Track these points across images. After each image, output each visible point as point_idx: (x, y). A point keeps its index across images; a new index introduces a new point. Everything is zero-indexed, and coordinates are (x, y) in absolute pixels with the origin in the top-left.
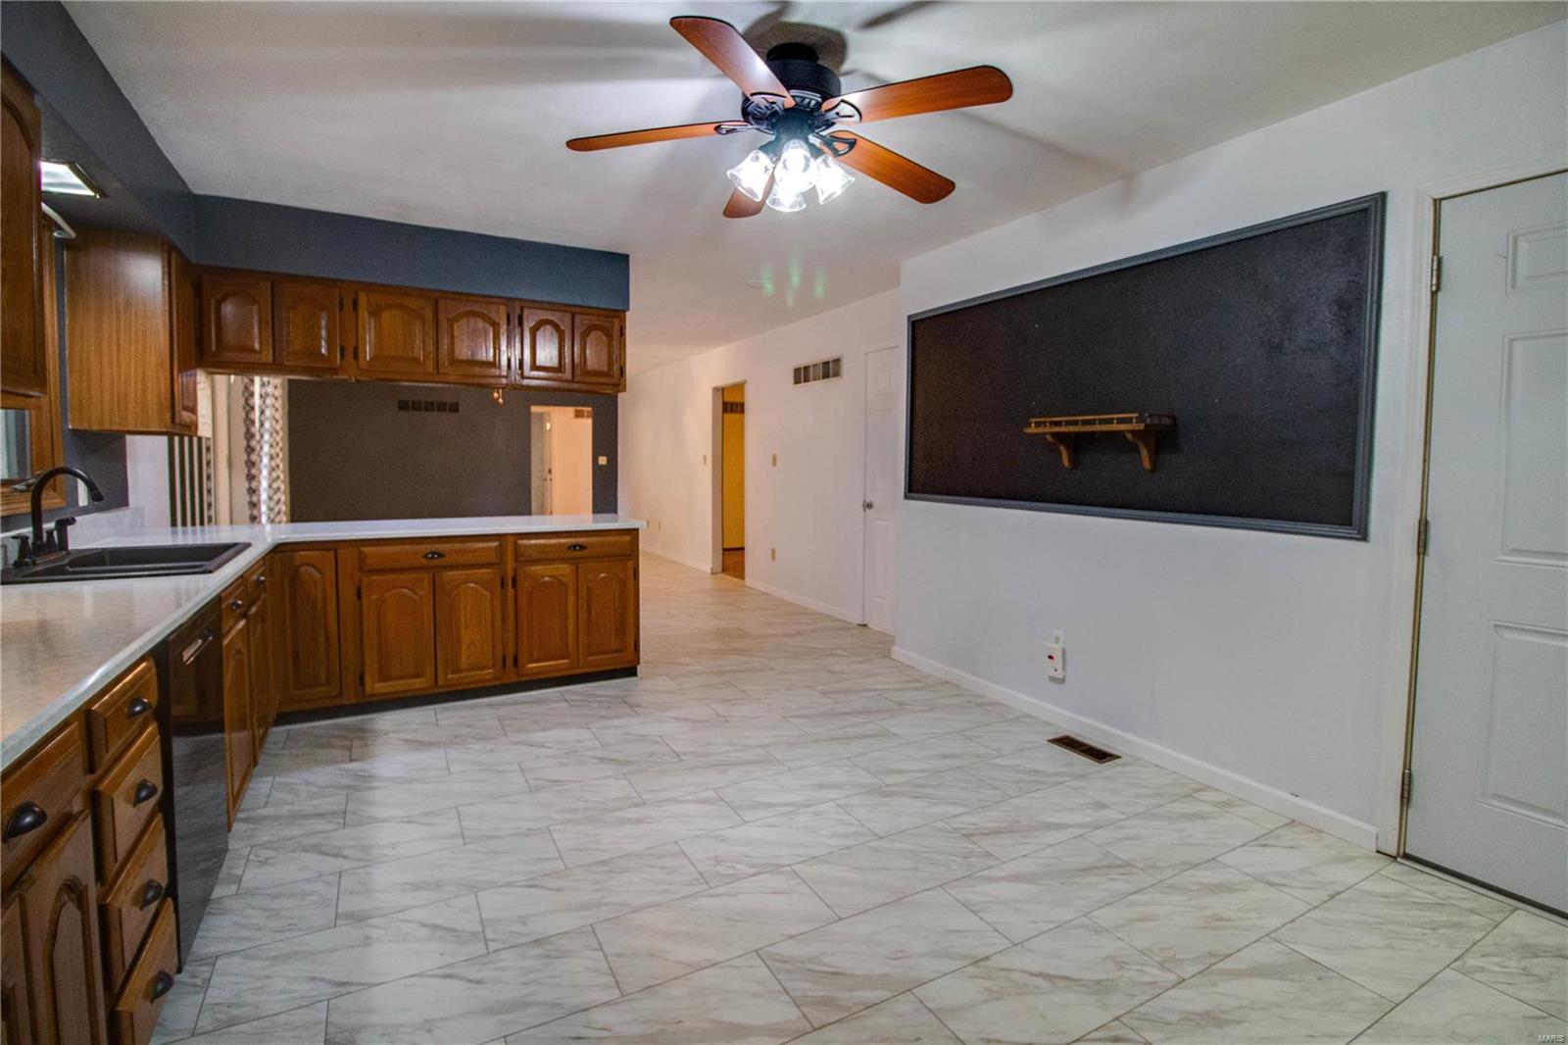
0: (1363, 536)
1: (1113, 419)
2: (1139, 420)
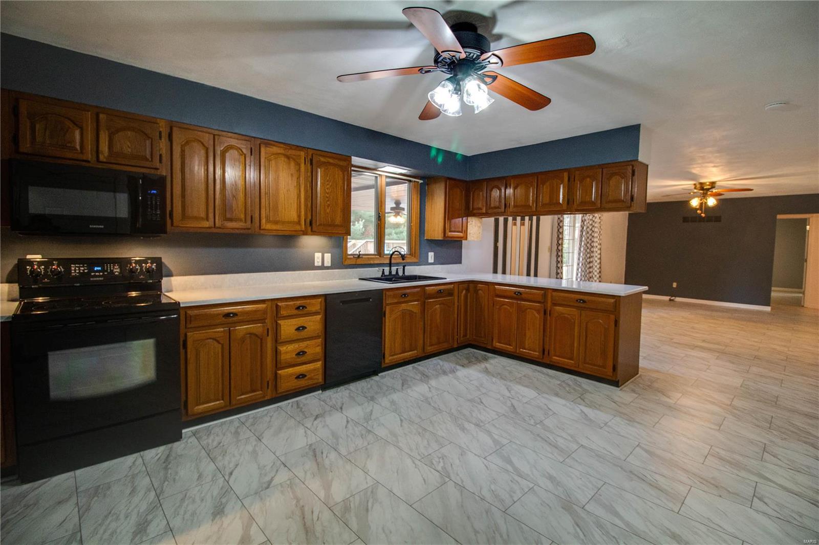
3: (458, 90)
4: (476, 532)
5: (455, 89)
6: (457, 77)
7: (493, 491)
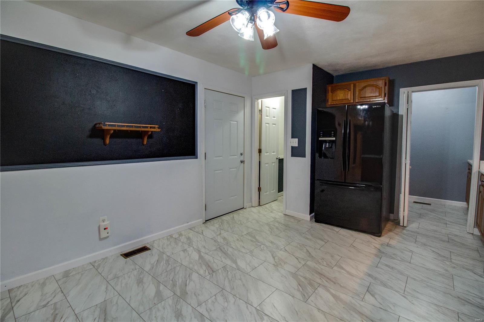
0: (197, 158)
1: (148, 127)
2: (159, 128)
3: (253, 19)
4: (240, 279)
5: (251, 19)
6: (253, 9)
7: (227, 302)
